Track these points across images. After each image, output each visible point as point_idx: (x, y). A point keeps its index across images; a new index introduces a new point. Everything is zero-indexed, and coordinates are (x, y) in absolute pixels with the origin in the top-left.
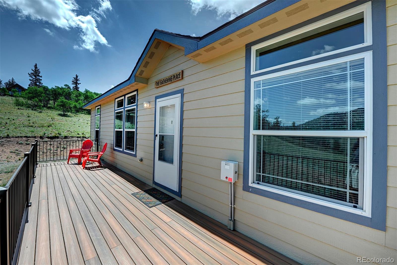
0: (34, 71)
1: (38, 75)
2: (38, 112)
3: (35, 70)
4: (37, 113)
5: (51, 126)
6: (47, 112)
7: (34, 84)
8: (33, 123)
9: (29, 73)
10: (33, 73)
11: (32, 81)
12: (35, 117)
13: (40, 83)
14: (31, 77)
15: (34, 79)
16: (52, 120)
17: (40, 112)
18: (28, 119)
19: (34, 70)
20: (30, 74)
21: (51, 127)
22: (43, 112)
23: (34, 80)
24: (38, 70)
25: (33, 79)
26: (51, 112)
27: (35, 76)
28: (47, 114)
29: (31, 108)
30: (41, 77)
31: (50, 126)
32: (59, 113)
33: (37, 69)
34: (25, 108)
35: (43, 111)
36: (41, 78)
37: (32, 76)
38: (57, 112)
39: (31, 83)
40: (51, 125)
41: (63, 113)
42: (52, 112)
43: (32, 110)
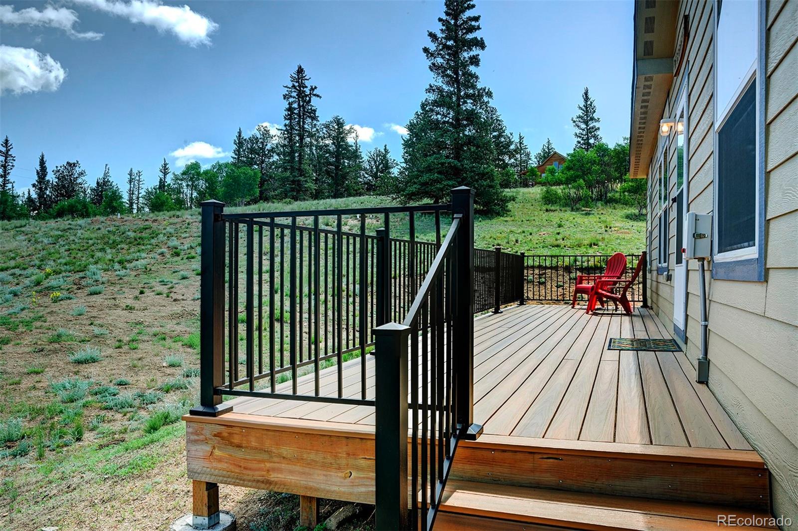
0: (583, 110)
1: (592, 119)
2: (582, 214)
3: (584, 106)
4: (578, 218)
5: (596, 245)
6: (602, 214)
7: (584, 144)
8: (563, 239)
9: (572, 118)
10: (581, 114)
11: (580, 137)
12: (573, 226)
13: (595, 137)
14: (578, 126)
15: (584, 130)
16: (606, 231)
17: (586, 214)
18: (558, 230)
19: (583, 108)
20: (575, 119)
21: (596, 247)
22: (593, 214)
23: (584, 133)
24: (591, 103)
25: (581, 131)
26: (610, 210)
27: (586, 123)
28: (600, 218)
29: (569, 207)
30: (598, 120)
31: (594, 245)
32: (629, 212)
33: (589, 103)
34: (558, 208)
35: (595, 211)
36: (597, 125)
37: (579, 124)
38: (626, 211)
39: (579, 142)
40: (596, 243)
41: (636, 211)
42: (614, 211)
43: (572, 210)
